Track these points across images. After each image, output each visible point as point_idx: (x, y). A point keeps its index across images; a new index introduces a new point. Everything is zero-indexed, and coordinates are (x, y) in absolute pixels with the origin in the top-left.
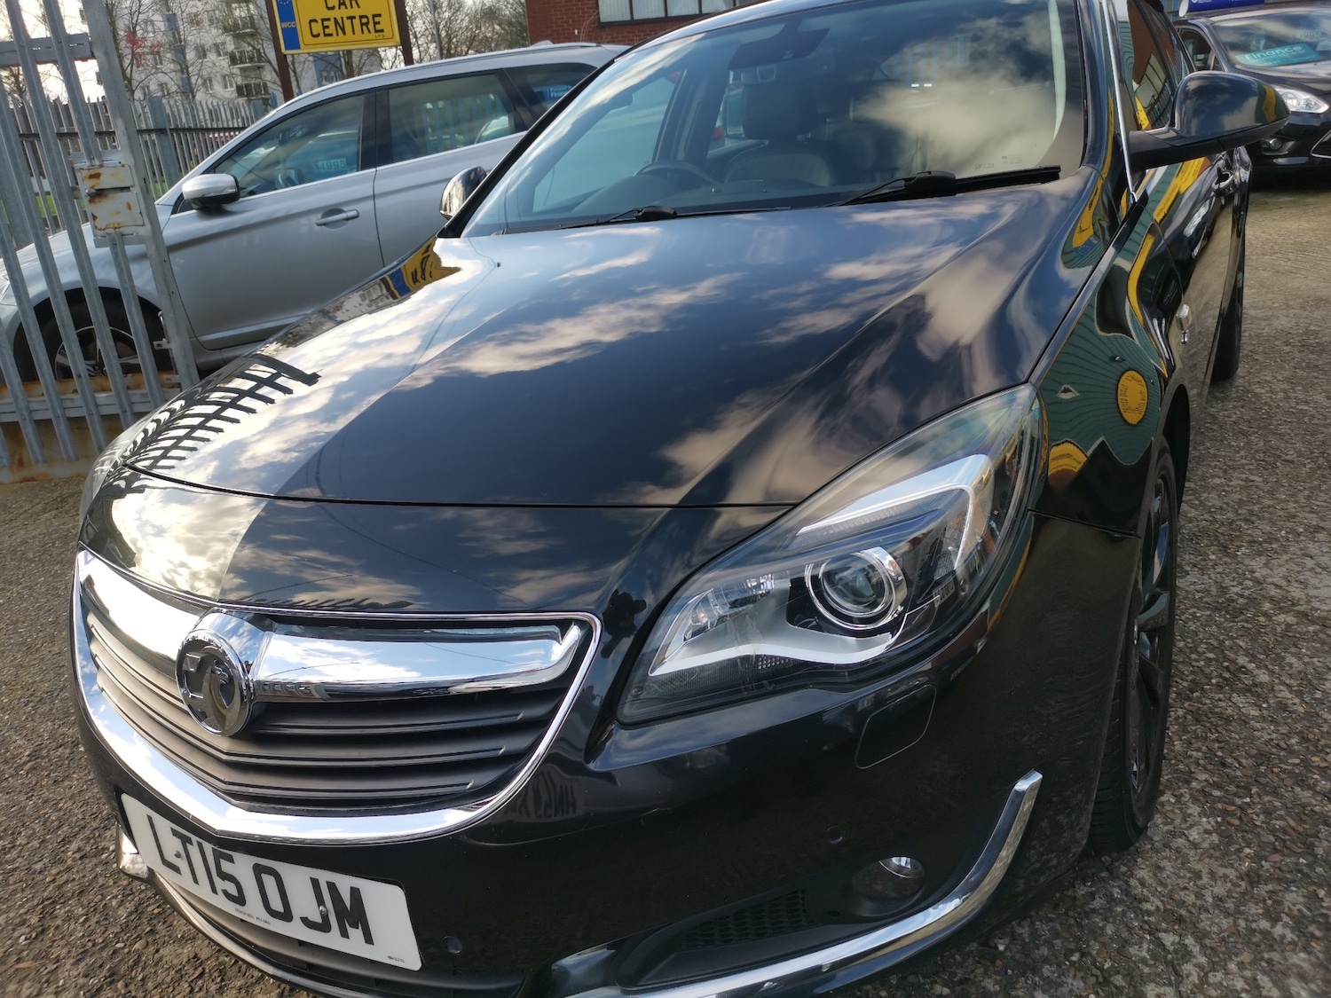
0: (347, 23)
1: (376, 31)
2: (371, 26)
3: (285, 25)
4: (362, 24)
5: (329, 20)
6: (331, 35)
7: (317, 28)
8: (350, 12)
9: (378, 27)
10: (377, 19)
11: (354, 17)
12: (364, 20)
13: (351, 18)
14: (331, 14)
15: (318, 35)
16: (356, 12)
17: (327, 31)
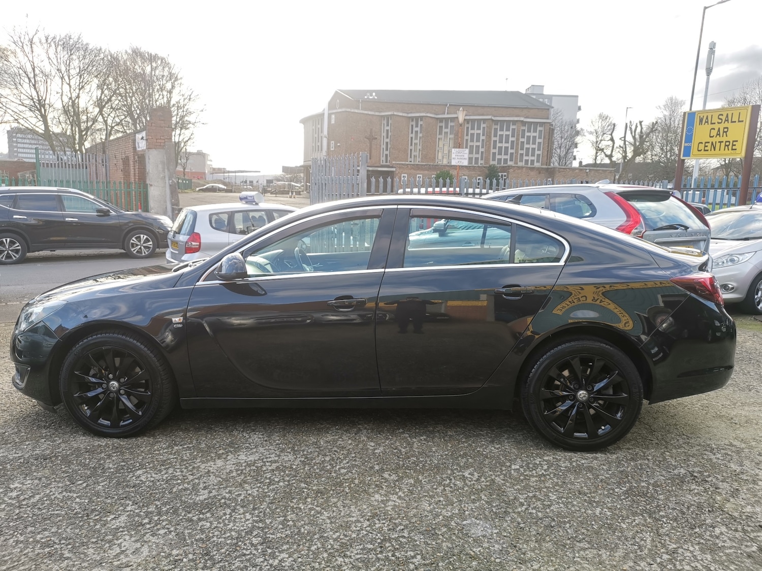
0: (718, 144)
1: (732, 149)
2: (730, 147)
3: (686, 144)
4: (726, 145)
5: (709, 142)
6: (708, 150)
7: (702, 147)
8: (721, 139)
9: (734, 147)
10: (734, 143)
11: (723, 142)
12: (727, 144)
13: (720, 142)
14: (711, 140)
15: (701, 150)
16: (724, 139)
17: (706, 148)
